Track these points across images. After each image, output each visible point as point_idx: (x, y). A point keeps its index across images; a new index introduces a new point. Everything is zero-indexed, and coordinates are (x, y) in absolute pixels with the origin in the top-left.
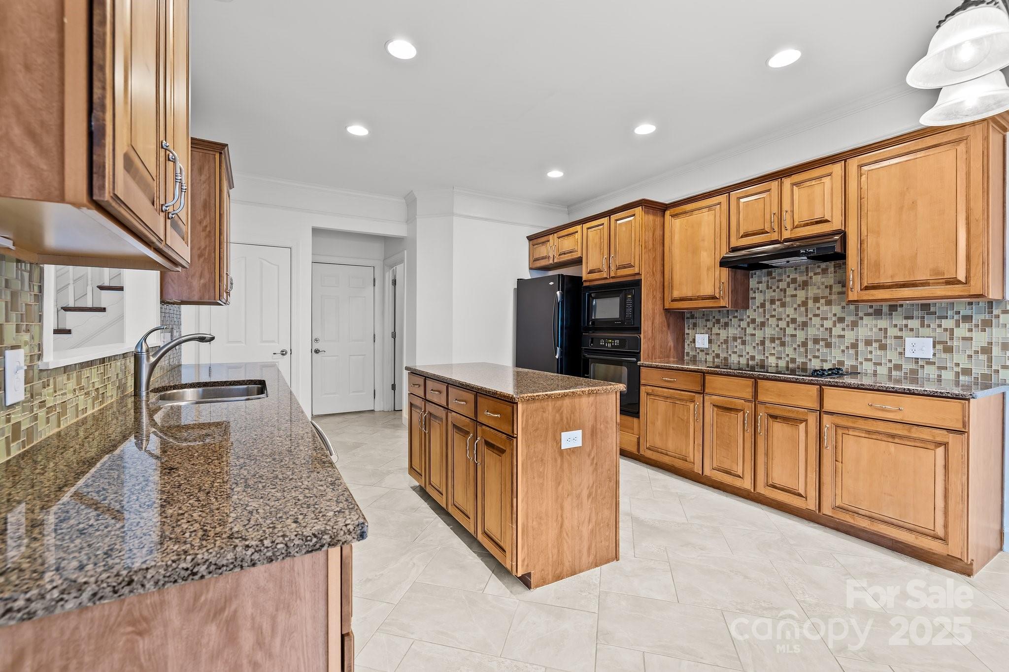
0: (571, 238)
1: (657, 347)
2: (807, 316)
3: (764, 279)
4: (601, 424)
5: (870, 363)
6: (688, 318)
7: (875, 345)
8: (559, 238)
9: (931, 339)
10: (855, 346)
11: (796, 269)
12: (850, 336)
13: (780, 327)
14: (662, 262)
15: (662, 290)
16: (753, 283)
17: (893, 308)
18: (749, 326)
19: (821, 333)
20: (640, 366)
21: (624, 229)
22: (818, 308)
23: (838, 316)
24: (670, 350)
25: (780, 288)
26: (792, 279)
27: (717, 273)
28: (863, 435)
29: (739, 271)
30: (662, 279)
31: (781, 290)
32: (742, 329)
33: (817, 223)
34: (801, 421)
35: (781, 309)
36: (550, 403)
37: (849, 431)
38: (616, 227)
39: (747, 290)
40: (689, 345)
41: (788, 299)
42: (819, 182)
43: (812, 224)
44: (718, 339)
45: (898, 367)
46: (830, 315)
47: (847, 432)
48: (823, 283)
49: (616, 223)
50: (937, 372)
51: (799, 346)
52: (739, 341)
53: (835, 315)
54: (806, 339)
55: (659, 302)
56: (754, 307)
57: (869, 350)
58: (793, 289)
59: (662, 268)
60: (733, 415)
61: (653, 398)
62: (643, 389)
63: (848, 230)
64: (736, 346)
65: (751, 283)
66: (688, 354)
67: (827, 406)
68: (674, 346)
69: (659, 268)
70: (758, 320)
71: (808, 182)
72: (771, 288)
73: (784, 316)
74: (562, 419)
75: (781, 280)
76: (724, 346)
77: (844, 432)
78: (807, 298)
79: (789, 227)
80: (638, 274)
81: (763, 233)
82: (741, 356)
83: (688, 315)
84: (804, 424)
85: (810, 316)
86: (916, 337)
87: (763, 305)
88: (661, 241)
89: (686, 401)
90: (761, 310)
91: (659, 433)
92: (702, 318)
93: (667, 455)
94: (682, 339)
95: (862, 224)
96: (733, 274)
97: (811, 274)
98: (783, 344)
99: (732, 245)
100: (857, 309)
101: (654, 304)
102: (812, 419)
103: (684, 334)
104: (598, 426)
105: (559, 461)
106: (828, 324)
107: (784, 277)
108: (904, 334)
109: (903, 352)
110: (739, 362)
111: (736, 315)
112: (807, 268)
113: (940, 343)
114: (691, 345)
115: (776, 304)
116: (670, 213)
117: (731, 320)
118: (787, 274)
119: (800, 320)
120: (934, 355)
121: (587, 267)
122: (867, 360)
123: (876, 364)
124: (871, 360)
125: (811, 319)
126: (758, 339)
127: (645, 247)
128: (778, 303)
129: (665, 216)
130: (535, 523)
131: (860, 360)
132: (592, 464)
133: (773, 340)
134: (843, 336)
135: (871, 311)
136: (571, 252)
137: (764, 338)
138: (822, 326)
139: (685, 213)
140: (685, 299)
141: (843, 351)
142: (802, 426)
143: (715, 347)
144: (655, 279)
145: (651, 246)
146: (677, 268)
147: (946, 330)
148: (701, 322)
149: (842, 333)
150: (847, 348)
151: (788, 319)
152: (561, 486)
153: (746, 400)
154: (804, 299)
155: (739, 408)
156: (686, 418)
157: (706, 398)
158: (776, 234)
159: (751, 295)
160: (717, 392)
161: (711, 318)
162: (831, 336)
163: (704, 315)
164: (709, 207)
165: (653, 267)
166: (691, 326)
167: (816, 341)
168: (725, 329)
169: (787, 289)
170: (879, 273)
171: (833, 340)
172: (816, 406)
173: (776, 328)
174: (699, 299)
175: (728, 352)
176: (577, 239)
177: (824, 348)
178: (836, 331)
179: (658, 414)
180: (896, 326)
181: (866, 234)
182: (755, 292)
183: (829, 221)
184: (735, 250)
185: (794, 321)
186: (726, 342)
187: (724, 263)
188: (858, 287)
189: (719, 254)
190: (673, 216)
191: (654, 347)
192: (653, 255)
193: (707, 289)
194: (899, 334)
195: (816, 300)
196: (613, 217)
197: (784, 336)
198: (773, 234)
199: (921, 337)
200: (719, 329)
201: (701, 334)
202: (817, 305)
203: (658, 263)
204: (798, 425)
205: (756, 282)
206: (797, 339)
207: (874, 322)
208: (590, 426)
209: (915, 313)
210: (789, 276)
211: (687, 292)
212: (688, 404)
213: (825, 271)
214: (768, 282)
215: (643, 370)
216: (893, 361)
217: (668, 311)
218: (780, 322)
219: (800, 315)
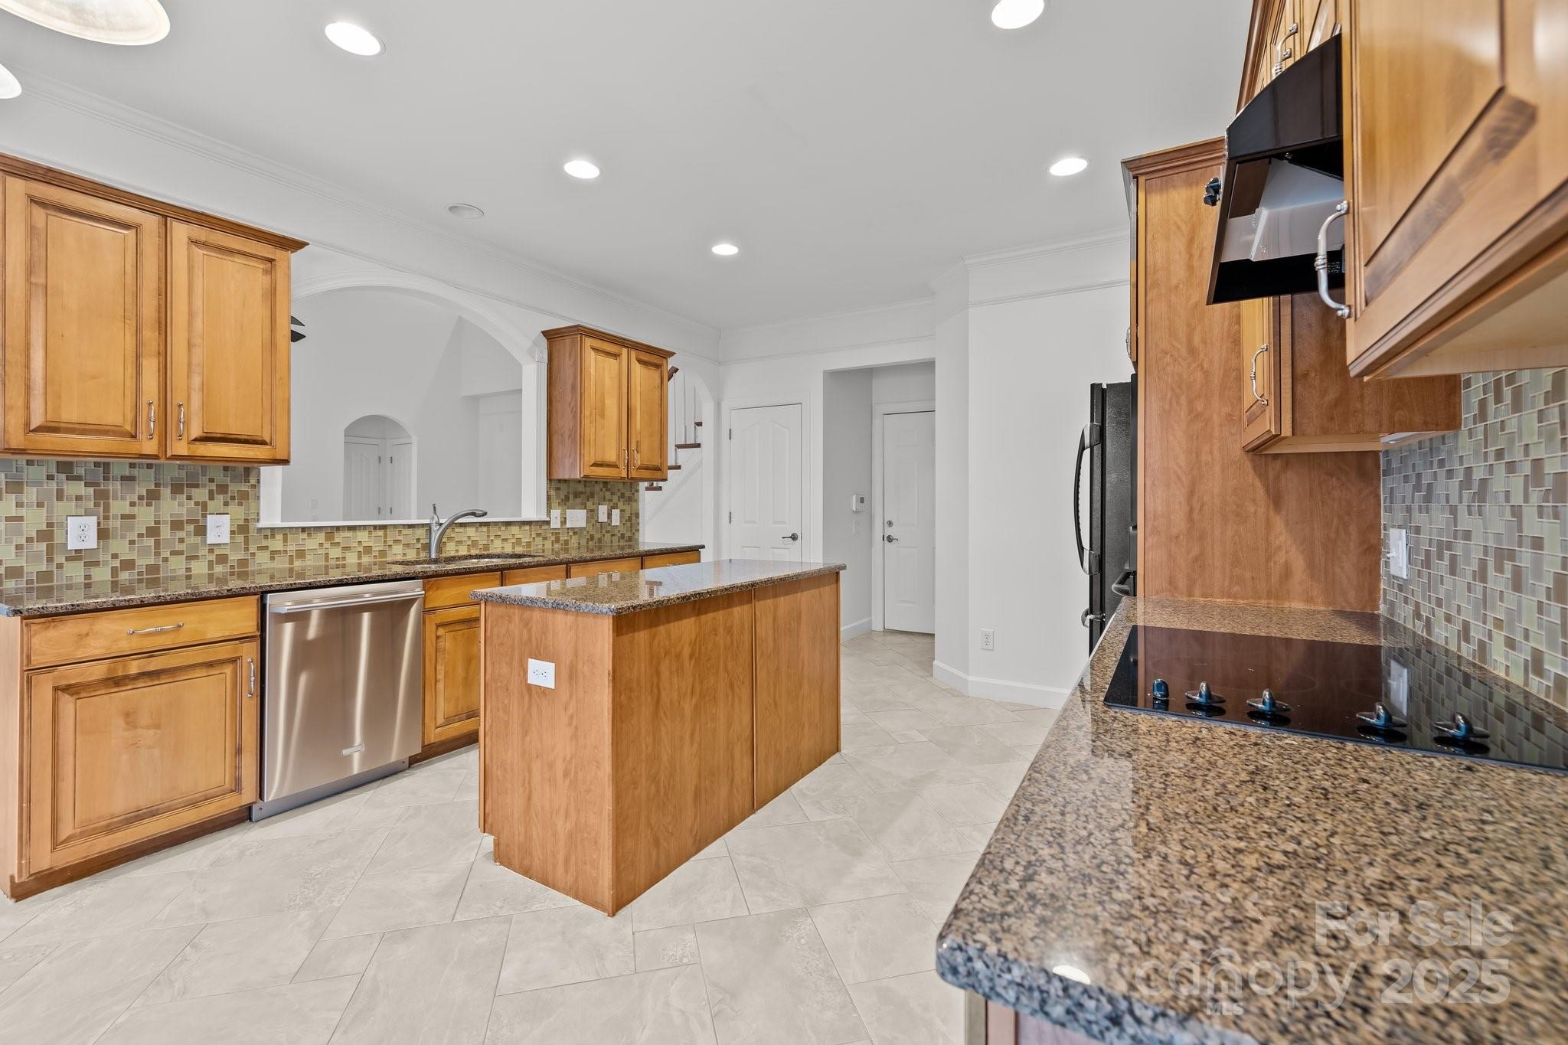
4: (584, 664)
6: (1384, 473)
24: (1286, 576)
36: (516, 611)
40: (1386, 564)
44: (1417, 550)
66: (1385, 593)
68: (1308, 566)
69: (1221, 330)
74: (530, 639)
76: (1425, 576)
94: (1363, 542)
103: (1370, 526)
104: (580, 666)
105: (526, 698)
130: (499, 772)
132: (570, 724)
145: (1179, 275)
152: (528, 738)
166: (1388, 499)
186: (1428, 559)
200: (1420, 510)
201: (1398, 526)
208: (568, 662)
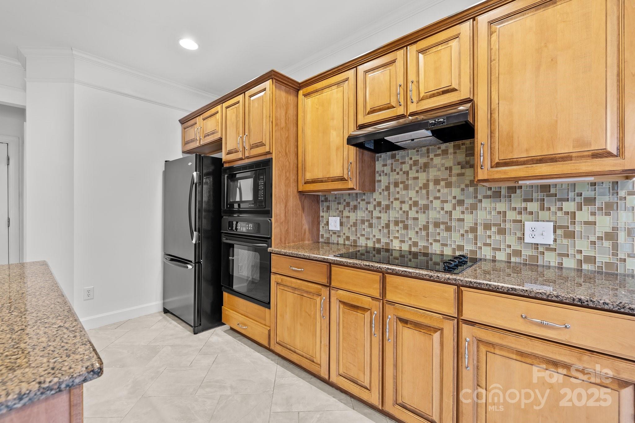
0: (213, 118)
1: (291, 231)
2: (428, 198)
3: (389, 162)
5: (488, 248)
6: (322, 201)
7: (494, 229)
8: (204, 119)
9: (552, 224)
10: (474, 230)
11: (418, 151)
12: (469, 220)
13: (403, 210)
14: (296, 143)
15: (296, 172)
16: (379, 166)
17: (512, 190)
18: (375, 209)
19: (442, 217)
20: (271, 253)
21: (256, 105)
22: (439, 191)
23: (457, 198)
24: (305, 233)
25: (403, 170)
26: (414, 161)
27: (346, 153)
28: (514, 356)
29: (366, 152)
30: (296, 161)
31: (404, 173)
32: (369, 212)
33: (444, 92)
34: (436, 330)
35: (404, 192)
37: (494, 348)
38: (249, 104)
39: (374, 172)
40: (323, 227)
41: (410, 182)
42: (446, 46)
43: (439, 94)
44: (348, 222)
45: (518, 253)
46: (450, 198)
47: (492, 350)
48: (443, 165)
49: (249, 100)
50: (558, 260)
51: (420, 229)
52: (367, 224)
53: (455, 198)
54: (428, 222)
55: (293, 184)
56: (380, 190)
57: (487, 234)
58: (415, 171)
59: (296, 149)
60: (359, 314)
61: (282, 288)
62: (273, 277)
63: (477, 98)
64: (364, 229)
65: (377, 166)
66: (322, 235)
67: (467, 315)
68: (309, 229)
69: (293, 149)
70: (384, 203)
71: (434, 48)
72: (395, 170)
73: (407, 199)
75: (404, 163)
76: (354, 229)
77: (489, 349)
78: (428, 181)
79: (415, 99)
80: (269, 153)
81: (388, 108)
82: (368, 239)
83: (323, 199)
84: (438, 333)
85: (431, 198)
86: (535, 221)
87: (387, 188)
88: (295, 121)
89: (314, 294)
90: (386, 193)
91: (287, 328)
92: (334, 201)
93: (295, 352)
94: (317, 221)
95: (492, 90)
96: (361, 155)
97: (431, 156)
98: (406, 227)
99: (360, 122)
100: (476, 191)
101: (287, 185)
102: (449, 327)
103: (319, 217)
106: (448, 207)
107: (407, 159)
108: (524, 217)
109: (522, 237)
110: (367, 244)
111: (363, 198)
112: (428, 150)
113: (561, 227)
114: (325, 227)
115: (400, 187)
116: (303, 92)
117: (359, 203)
118: (410, 156)
119: (422, 202)
120: (555, 240)
121: (226, 148)
122: (486, 245)
123: (494, 249)
124: (490, 245)
125: (432, 202)
126: (383, 222)
127: (277, 125)
128: (401, 186)
129: (299, 95)
131: (479, 245)
133: (396, 223)
134: (463, 220)
135: (489, 193)
136: (213, 133)
137: (389, 221)
138: (443, 209)
139: (316, 91)
140: (316, 181)
141: (463, 235)
142: (436, 336)
143: (345, 230)
144: (288, 160)
145: (283, 124)
146: (309, 148)
147: (567, 213)
148: (333, 205)
149: (462, 217)
150: (467, 232)
151: (410, 202)
153: (373, 298)
154: (425, 182)
155: (366, 307)
156: (313, 313)
157: (333, 292)
158: (402, 107)
159: (377, 178)
160: (343, 286)
161: (342, 201)
162: (451, 220)
163: (336, 198)
164: (338, 84)
165: (286, 147)
166: (325, 209)
167: (437, 225)
168: (354, 212)
169: (410, 171)
170: (512, 147)
171: (453, 224)
172: (453, 312)
173: (400, 212)
174: (329, 181)
175: (356, 235)
176: (218, 119)
177: (444, 232)
178: (456, 214)
179: (286, 306)
180: (515, 209)
181: (497, 102)
182: (380, 175)
183: (456, 90)
184: (362, 127)
185: (416, 204)
186: (355, 224)
187: (351, 141)
188: (488, 164)
189: (347, 132)
190: (305, 95)
191: (287, 231)
192: (285, 135)
193: (336, 171)
194: (518, 218)
195: (437, 182)
196: (248, 93)
197: (407, 219)
198: (398, 109)
199: (541, 221)
200: (349, 212)
201: (334, 216)
202: (438, 187)
203: (292, 144)
204: (432, 334)
205: (381, 165)
206: (419, 222)
207: (493, 205)
209: (535, 195)
210: (411, 159)
211: (319, 175)
212: (315, 298)
213: (445, 152)
214: (392, 164)
215: (273, 257)
216: (512, 246)
217: (301, 193)
218: (403, 205)
219: (422, 198)
